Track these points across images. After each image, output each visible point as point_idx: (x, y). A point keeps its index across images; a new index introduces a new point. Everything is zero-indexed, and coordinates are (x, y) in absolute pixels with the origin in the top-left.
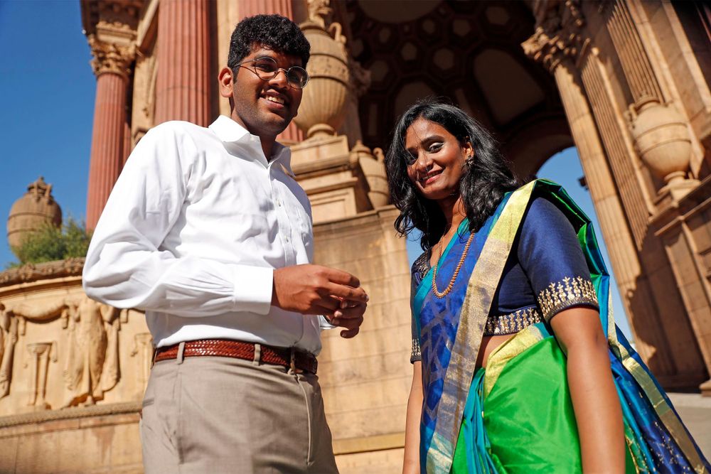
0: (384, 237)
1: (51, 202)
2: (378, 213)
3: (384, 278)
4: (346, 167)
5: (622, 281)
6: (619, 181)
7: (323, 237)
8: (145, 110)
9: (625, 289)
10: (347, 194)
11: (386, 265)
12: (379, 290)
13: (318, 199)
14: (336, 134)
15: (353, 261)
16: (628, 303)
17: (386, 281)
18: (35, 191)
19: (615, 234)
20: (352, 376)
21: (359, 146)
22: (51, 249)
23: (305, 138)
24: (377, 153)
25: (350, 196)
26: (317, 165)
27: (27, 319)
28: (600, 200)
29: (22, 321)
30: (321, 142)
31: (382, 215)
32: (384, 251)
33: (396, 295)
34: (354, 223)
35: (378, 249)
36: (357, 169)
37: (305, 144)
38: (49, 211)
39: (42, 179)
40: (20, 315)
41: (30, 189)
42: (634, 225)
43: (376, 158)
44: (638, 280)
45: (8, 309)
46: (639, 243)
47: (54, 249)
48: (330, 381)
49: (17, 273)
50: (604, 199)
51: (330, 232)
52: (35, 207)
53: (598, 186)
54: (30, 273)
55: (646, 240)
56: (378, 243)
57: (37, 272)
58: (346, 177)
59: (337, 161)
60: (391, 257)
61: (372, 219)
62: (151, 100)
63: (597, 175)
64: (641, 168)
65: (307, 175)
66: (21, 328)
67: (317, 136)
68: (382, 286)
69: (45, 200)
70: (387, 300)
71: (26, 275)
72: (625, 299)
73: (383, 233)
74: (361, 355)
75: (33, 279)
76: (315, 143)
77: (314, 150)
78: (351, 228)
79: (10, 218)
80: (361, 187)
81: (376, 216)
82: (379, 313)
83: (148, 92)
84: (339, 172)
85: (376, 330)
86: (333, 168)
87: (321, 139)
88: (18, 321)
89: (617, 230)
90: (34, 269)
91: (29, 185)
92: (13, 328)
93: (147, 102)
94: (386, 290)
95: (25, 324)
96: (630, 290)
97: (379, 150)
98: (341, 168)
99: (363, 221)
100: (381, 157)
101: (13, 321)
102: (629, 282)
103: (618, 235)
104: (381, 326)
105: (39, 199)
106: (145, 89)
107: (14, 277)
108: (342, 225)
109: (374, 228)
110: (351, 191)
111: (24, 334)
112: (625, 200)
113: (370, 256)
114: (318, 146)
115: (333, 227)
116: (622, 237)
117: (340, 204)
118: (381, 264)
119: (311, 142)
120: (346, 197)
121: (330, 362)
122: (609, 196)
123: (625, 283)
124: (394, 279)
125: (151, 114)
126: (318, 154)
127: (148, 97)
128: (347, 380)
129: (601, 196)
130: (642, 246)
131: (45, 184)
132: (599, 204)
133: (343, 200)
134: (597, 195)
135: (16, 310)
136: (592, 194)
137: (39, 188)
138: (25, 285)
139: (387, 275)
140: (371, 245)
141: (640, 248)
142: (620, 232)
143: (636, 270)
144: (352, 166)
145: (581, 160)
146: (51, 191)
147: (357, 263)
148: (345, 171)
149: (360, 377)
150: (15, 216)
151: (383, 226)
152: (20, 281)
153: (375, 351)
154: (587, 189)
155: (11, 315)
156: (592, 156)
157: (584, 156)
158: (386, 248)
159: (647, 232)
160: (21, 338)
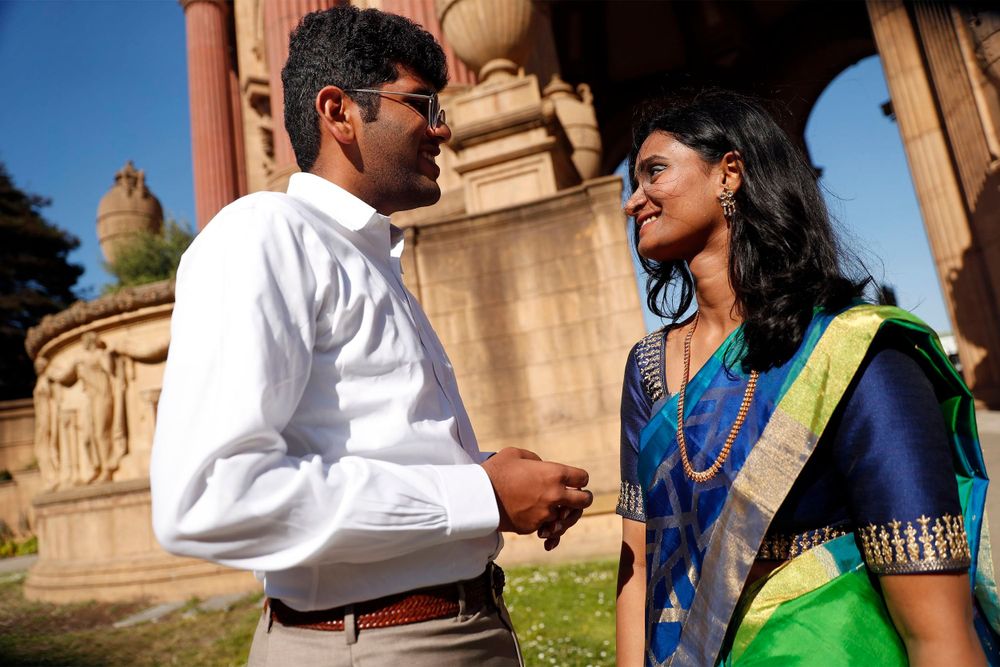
0: (596, 224)
1: (147, 194)
2: (585, 190)
3: (598, 283)
4: (538, 123)
5: (941, 255)
6: (946, 107)
7: (510, 228)
8: (255, 50)
9: (945, 269)
10: (540, 161)
11: (600, 263)
12: (592, 299)
13: (501, 172)
14: (521, 73)
15: (554, 260)
16: (949, 288)
17: (601, 286)
18: (124, 181)
19: (935, 189)
20: (559, 418)
21: (556, 83)
22: (152, 264)
23: (478, 82)
24: (582, 91)
25: (545, 165)
26: (497, 123)
27: (135, 360)
28: (914, 138)
29: (129, 363)
30: (499, 88)
31: (592, 192)
32: (596, 244)
33: (616, 305)
34: (553, 205)
35: (588, 241)
36: (553, 124)
37: (477, 92)
38: (144, 206)
39: (131, 163)
40: (125, 355)
41: (118, 178)
42: (965, 173)
43: (581, 99)
44: (967, 255)
45: (111, 347)
46: (972, 200)
47: (156, 263)
48: (530, 424)
49: (113, 300)
50: (920, 136)
51: (519, 220)
52: (126, 203)
53: (912, 117)
54: (129, 300)
55: (983, 197)
56: (588, 232)
57: (138, 298)
58: (539, 137)
59: (524, 114)
60: (607, 253)
61: (577, 199)
62: (260, 35)
63: (912, 101)
64: (983, 86)
65: (482, 138)
66: (129, 370)
67: (494, 79)
68: (596, 293)
69: (138, 193)
70: (604, 313)
71: (125, 303)
72: (945, 284)
73: (594, 218)
74: (571, 388)
75: (135, 307)
76: (491, 90)
77: (490, 101)
78: (548, 213)
79: (98, 221)
80: (561, 149)
81: (584, 195)
82: (593, 331)
83: (256, 23)
84: (527, 130)
85: (590, 355)
86: (519, 125)
87: (500, 83)
88: (124, 364)
89: (938, 180)
90: (133, 294)
91: (115, 174)
92: (119, 371)
93: (256, 39)
94: (602, 300)
95: (133, 366)
96: (954, 270)
97: (585, 88)
98: (531, 125)
99: (566, 202)
100: (588, 97)
101: (119, 362)
102: (953, 257)
103: (940, 190)
104: (596, 348)
105: (130, 193)
106: (250, 20)
107: (111, 306)
108: (537, 209)
109: (581, 212)
110: (546, 158)
111: (134, 378)
112: (954, 137)
113: (578, 251)
114: (495, 94)
115: (524, 212)
116: (945, 193)
117: (531, 178)
118: (593, 264)
119: (486, 88)
120: (540, 166)
121: (528, 400)
122: (929, 132)
123: (946, 260)
124: (613, 284)
125: (263, 56)
126: (497, 105)
127: (256, 30)
128: (552, 423)
129: (916, 132)
130: (976, 205)
131: (136, 171)
132: (912, 146)
133: (536, 171)
134: (911, 130)
135: (120, 349)
136: (901, 129)
137: (128, 176)
138: (126, 316)
139: (602, 278)
140: (578, 236)
141: (972, 207)
142: (943, 184)
143: (964, 240)
144: (547, 121)
145: (887, 77)
146: (144, 179)
147: (559, 263)
148: (536, 127)
149: (570, 418)
150: (104, 217)
151: (595, 207)
152: (118, 311)
153: (589, 383)
154: (894, 119)
155: (115, 355)
156: (906, 70)
157: (892, 72)
158: (600, 239)
159: (985, 184)
160: (131, 384)
